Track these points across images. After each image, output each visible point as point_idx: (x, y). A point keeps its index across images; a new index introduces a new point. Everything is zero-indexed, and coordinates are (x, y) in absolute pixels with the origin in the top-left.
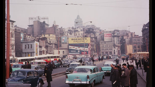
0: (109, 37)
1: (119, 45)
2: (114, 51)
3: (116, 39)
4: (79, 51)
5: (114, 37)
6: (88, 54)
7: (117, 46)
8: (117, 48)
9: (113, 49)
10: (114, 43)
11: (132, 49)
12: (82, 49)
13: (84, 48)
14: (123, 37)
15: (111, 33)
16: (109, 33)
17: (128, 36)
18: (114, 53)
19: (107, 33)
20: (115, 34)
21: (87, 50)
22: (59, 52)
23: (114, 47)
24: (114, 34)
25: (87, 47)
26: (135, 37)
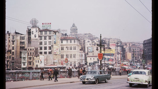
0: (113, 46)
1: (122, 53)
2: (118, 57)
3: (120, 49)
4: (107, 59)
5: (118, 46)
6: (113, 61)
7: (120, 54)
8: (120, 55)
9: (117, 56)
10: (118, 52)
11: (131, 56)
12: (109, 57)
13: (110, 57)
14: (123, 47)
15: (115, 43)
16: (113, 43)
17: (127, 46)
18: (118, 59)
19: (112, 43)
20: (119, 45)
21: (113, 58)
22: (91, 59)
23: (118, 55)
24: (117, 44)
25: (113, 56)
26: (132, 46)
